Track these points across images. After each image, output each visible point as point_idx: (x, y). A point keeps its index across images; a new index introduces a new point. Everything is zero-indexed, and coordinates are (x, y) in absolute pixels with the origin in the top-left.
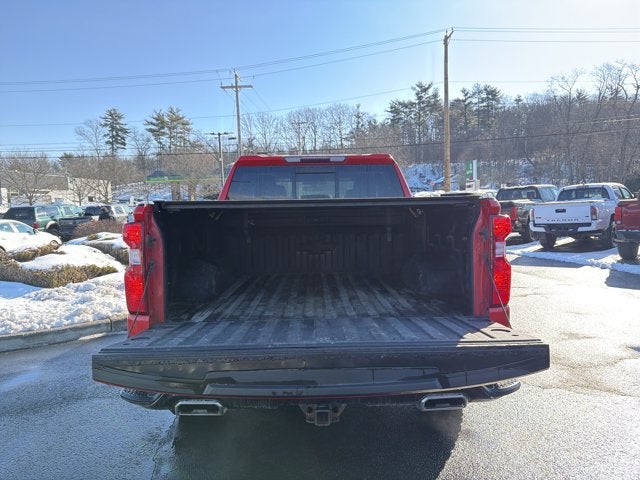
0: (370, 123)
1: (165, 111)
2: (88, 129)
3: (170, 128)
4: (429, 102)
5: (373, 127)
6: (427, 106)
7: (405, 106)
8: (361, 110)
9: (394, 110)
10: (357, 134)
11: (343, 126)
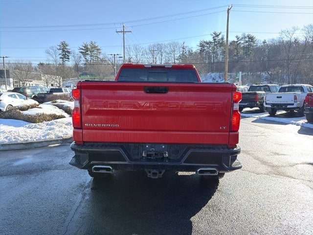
0: (189, 51)
1: (89, 43)
2: (51, 51)
3: (91, 52)
4: (219, 42)
5: (191, 54)
6: (218, 44)
7: (207, 43)
8: (185, 45)
9: (202, 45)
10: (182, 56)
11: (176, 53)
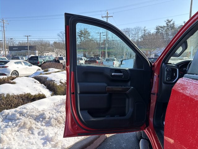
0: (148, 33)
2: (61, 34)
3: (84, 34)
4: (171, 26)
5: (149, 35)
6: (170, 27)
7: (162, 27)
8: (146, 28)
9: (157, 29)
10: (144, 37)
11: (139, 34)
